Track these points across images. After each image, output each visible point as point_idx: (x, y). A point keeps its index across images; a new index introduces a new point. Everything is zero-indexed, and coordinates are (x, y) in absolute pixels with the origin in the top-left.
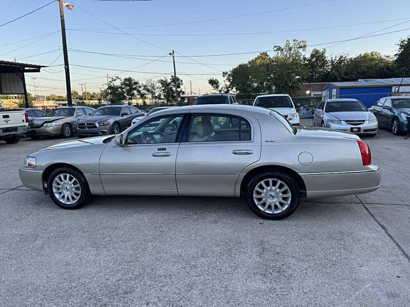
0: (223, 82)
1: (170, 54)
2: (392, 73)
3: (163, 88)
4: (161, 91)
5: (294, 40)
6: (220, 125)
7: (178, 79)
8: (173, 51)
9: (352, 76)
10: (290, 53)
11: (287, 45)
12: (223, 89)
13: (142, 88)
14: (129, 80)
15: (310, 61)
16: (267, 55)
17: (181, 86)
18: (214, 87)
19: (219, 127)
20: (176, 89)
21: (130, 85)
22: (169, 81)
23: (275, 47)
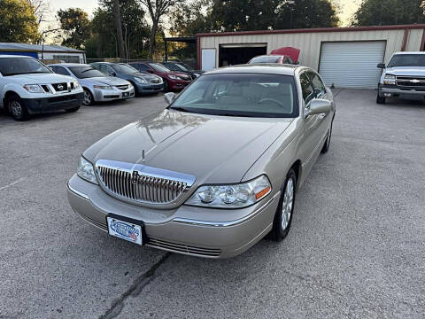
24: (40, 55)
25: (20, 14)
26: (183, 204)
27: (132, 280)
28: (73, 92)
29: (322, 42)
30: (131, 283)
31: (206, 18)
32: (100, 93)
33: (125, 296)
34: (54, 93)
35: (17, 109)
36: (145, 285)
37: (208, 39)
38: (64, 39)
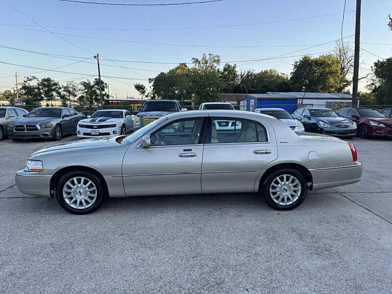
0: (149, 88)
1: (95, 57)
2: (288, 88)
3: (87, 90)
4: (84, 93)
5: (210, 55)
6: (174, 129)
7: (102, 82)
8: (98, 55)
9: (258, 89)
10: (206, 66)
11: (204, 58)
12: (150, 94)
13: (63, 89)
14: (48, 80)
15: (223, 74)
16: (186, 66)
17: (105, 89)
18: (140, 92)
19: (173, 131)
20: (101, 93)
21: (49, 86)
22: (92, 83)
23: (193, 59)
38: (376, 87)
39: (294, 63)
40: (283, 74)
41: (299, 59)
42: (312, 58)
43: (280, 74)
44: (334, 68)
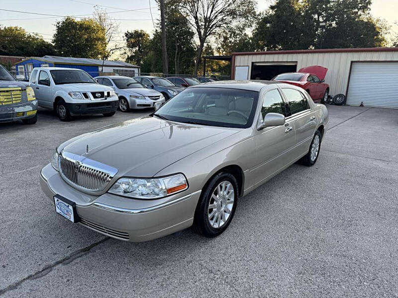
24: (100, 69)
25: (94, 35)
26: (107, 192)
27: (70, 252)
28: (109, 100)
29: (352, 62)
30: (68, 255)
31: (251, 38)
32: (134, 102)
33: (58, 263)
34: (92, 100)
35: (63, 112)
36: (78, 257)
37: (242, 57)
38: (128, 56)
39: (56, 24)
40: (37, 35)
41: (61, 20)
42: (76, 21)
43: (32, 35)
44: (100, 35)
